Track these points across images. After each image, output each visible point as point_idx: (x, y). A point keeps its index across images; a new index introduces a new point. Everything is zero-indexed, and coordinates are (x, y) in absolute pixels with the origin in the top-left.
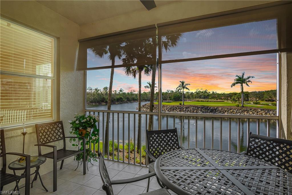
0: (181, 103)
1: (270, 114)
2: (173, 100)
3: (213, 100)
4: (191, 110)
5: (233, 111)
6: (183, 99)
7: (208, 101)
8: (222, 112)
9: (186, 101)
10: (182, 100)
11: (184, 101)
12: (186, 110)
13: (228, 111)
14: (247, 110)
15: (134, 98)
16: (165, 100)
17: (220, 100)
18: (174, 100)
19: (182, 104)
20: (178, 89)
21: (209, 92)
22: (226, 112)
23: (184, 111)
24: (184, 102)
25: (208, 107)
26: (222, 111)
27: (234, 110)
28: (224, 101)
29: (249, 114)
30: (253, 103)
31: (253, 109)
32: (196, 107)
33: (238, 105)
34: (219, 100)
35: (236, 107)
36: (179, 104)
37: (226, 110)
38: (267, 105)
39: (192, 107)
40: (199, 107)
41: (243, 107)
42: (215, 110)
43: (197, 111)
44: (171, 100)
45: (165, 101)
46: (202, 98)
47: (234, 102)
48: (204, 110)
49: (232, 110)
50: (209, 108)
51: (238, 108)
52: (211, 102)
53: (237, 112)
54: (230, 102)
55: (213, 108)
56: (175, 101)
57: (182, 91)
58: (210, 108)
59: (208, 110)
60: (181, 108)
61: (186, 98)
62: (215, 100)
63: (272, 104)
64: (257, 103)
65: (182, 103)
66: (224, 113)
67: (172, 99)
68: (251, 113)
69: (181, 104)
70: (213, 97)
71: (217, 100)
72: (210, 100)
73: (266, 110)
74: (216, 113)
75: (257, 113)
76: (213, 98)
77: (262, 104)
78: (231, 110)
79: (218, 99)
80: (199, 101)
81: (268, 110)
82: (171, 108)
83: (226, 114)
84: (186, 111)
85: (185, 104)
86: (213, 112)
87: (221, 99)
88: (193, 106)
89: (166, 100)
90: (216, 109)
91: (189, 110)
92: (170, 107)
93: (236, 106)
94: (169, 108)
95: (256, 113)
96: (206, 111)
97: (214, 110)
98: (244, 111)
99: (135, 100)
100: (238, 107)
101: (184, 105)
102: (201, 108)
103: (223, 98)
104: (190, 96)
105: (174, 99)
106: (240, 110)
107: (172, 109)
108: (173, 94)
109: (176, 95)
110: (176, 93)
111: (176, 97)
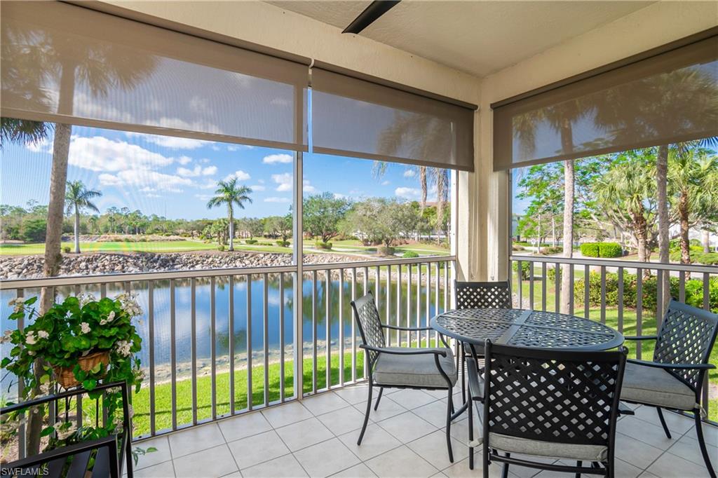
0: (69, 246)
1: (278, 261)
2: (23, 239)
3: (156, 236)
4: (104, 266)
5: (212, 261)
7: (144, 241)
8: (189, 265)
12: (87, 266)
13: (204, 261)
14: (240, 258)
17: (176, 237)
18: (28, 239)
21: (146, 218)
22: (197, 264)
23: (80, 270)
24: (80, 243)
25: (153, 255)
26: (190, 263)
27: (215, 257)
28: (184, 240)
29: (244, 265)
30: (246, 241)
31: (250, 255)
32: (119, 256)
33: (224, 248)
34: (172, 237)
35: (218, 252)
37: (198, 258)
38: (269, 245)
39: (107, 257)
40: (129, 257)
41: (232, 250)
42: (173, 261)
43: (123, 267)
44: (17, 239)
46: (126, 231)
47: (208, 241)
48: (142, 262)
49: (211, 259)
50: (156, 257)
51: (223, 253)
52: (153, 241)
53: (221, 263)
54: (197, 240)
55: (168, 256)
56: (32, 242)
58: (159, 256)
59: (155, 261)
60: (71, 262)
62: (164, 237)
63: (278, 242)
64: (252, 242)
65: (73, 246)
66: (193, 266)
67: (20, 235)
68: (247, 262)
69: (67, 250)
70: (157, 229)
71: (167, 238)
72: (150, 237)
73: (273, 254)
74: (176, 267)
75: (258, 261)
76: (156, 231)
77: (261, 244)
78: (208, 258)
79: (169, 235)
80: (120, 241)
81: (276, 254)
82: (29, 264)
83: (198, 267)
84: (87, 268)
85: (81, 250)
86: (168, 266)
87: (178, 235)
88: (111, 255)
90: (176, 258)
91: (97, 267)
92: (26, 262)
93: (219, 249)
94: (22, 266)
95: (256, 261)
96: (149, 264)
97: (168, 262)
98: (235, 259)
100: (223, 251)
101: (79, 252)
102: (135, 259)
103: (182, 231)
104: (90, 227)
105: (30, 236)
106: (227, 257)
107: (35, 267)
108: (24, 219)
109: (38, 221)
110: (36, 218)
111: (36, 229)
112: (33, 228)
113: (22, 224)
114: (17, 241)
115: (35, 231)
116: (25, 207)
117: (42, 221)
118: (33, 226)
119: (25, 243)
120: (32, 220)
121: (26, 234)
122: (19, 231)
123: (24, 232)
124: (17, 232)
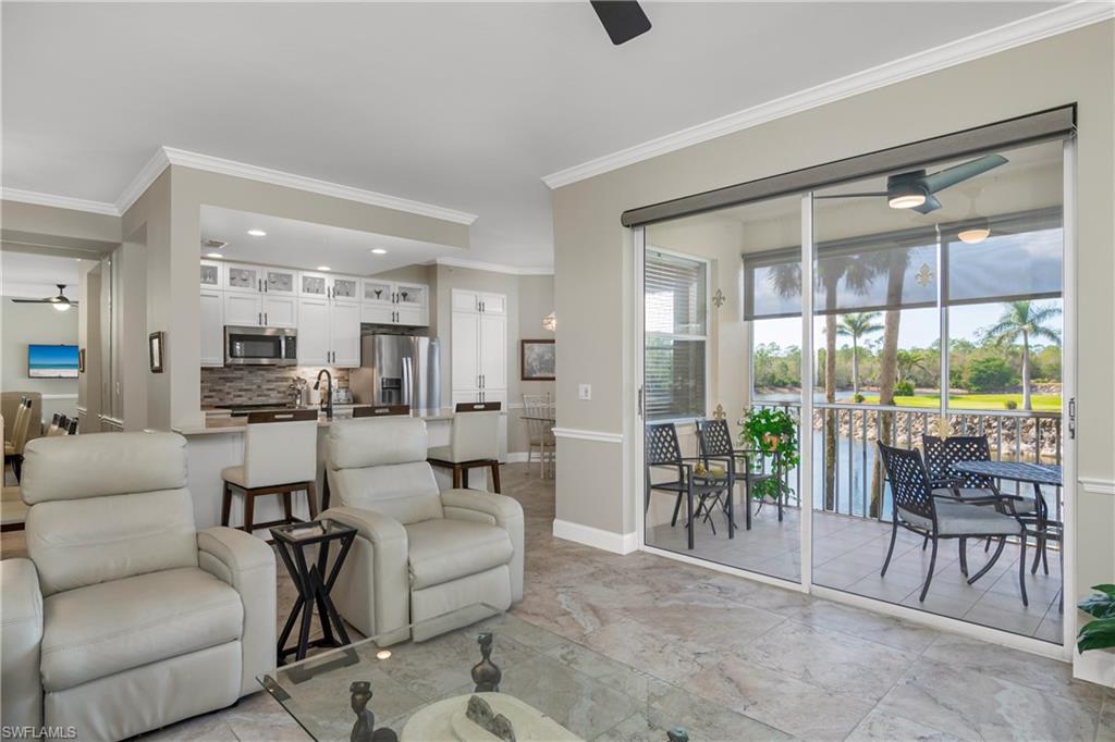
0: (1015, 400)
2: (967, 387)
6: (1028, 384)
9: (1045, 394)
10: (1017, 389)
11: (1033, 389)
15: (773, 377)
16: (928, 386)
18: (974, 388)
19: (1022, 406)
20: (997, 335)
24: (1032, 396)
36: (1002, 406)
44: (960, 387)
45: (924, 390)
56: (979, 392)
57: (1020, 341)
61: (1043, 377)
65: (1020, 399)
67: (963, 381)
69: (1012, 406)
89: (932, 387)
99: (777, 385)
101: (1031, 411)
105: (976, 384)
108: (969, 358)
109: (988, 361)
110: (987, 355)
111: (985, 372)
112: (980, 372)
113: (966, 365)
114: (960, 391)
115: (984, 376)
116: (972, 340)
117: (994, 360)
118: (981, 367)
119: (970, 394)
120: (980, 359)
121: (971, 379)
122: (962, 375)
123: (968, 376)
124: (960, 378)
